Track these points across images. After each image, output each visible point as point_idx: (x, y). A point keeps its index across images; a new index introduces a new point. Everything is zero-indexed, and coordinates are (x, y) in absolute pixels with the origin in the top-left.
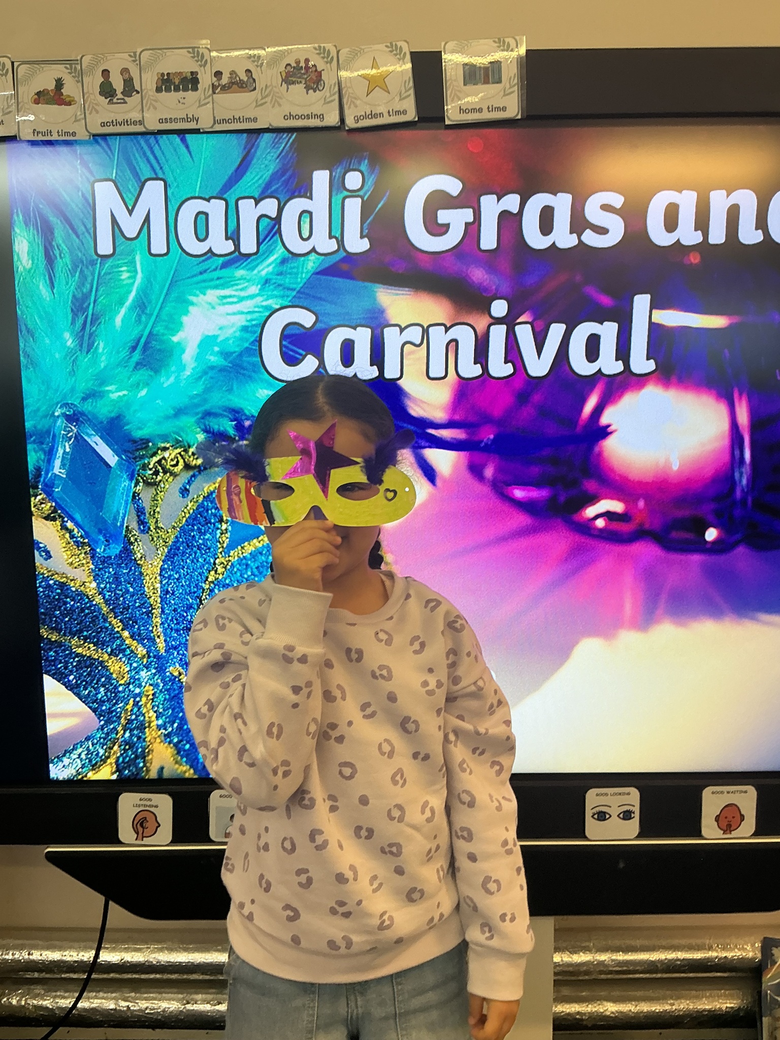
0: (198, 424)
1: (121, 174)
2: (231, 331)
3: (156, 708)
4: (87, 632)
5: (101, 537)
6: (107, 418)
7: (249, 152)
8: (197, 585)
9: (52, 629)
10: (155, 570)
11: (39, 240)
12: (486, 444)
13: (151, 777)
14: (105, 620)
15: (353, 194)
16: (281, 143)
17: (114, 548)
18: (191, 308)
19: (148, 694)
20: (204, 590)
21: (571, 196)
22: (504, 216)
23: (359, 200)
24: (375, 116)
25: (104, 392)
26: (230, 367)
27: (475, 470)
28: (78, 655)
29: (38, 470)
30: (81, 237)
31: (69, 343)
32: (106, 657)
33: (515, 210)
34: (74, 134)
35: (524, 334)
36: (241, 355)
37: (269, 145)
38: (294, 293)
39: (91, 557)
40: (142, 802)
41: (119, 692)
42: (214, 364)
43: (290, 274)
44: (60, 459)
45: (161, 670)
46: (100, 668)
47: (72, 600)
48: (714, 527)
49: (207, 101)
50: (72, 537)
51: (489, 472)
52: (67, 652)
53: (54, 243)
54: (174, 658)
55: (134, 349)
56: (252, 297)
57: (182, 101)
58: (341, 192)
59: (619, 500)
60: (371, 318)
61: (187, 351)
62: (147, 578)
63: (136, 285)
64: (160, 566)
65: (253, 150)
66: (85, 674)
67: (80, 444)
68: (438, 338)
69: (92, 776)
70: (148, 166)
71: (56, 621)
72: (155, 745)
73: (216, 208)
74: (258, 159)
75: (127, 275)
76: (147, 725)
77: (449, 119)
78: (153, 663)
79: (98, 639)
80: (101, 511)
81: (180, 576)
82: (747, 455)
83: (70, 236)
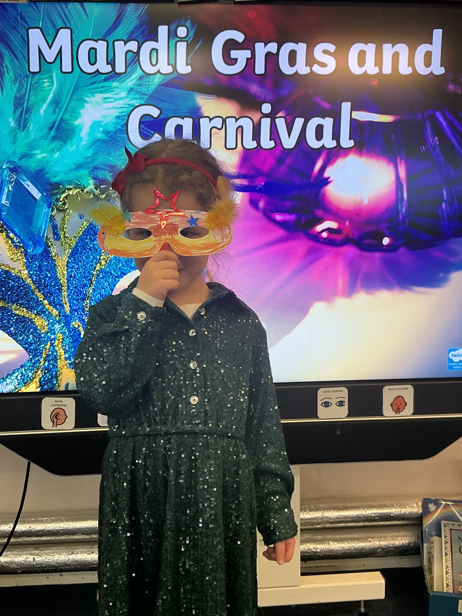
0: (90, 174)
1: (45, 25)
2: (109, 119)
3: (64, 347)
4: (22, 300)
5: (31, 243)
6: (35, 170)
7: (121, 13)
8: (89, 273)
10: (64, 263)
12: (260, 188)
13: (61, 390)
14: (33, 294)
16: (140, 9)
17: (38, 249)
18: (85, 104)
19: (59, 338)
20: (93, 275)
21: (306, 45)
22: (268, 55)
23: (185, 43)
25: (33, 154)
26: (109, 140)
27: (253, 203)
28: (16, 315)
30: (20, 61)
31: (13, 124)
32: (33, 316)
33: (275, 52)
35: (281, 123)
36: (115, 133)
37: (133, 10)
38: (147, 97)
39: (25, 255)
40: (57, 403)
41: (42, 337)
42: (101, 138)
43: (145, 85)
44: (6, 195)
45: (67, 324)
46: (30, 323)
47: (12, 281)
48: (388, 237)
50: (13, 242)
51: (261, 205)
52: (9, 313)
53: (4, 65)
54: (75, 316)
55: (51, 128)
56: (122, 98)
58: (175, 39)
59: (335, 221)
60: (192, 112)
61: (83, 130)
62: (59, 268)
63: (53, 90)
64: (67, 260)
65: (123, 13)
66: (20, 327)
67: (18, 185)
68: (232, 125)
69: (24, 390)
70: (61, 20)
71: (2, 294)
72: (63, 370)
73: (101, 46)
74: (126, 18)
75: (48, 84)
76: (58, 357)
78: (62, 320)
79: (29, 305)
80: (31, 227)
81: (79, 266)
82: (405, 195)
83: (13, 60)
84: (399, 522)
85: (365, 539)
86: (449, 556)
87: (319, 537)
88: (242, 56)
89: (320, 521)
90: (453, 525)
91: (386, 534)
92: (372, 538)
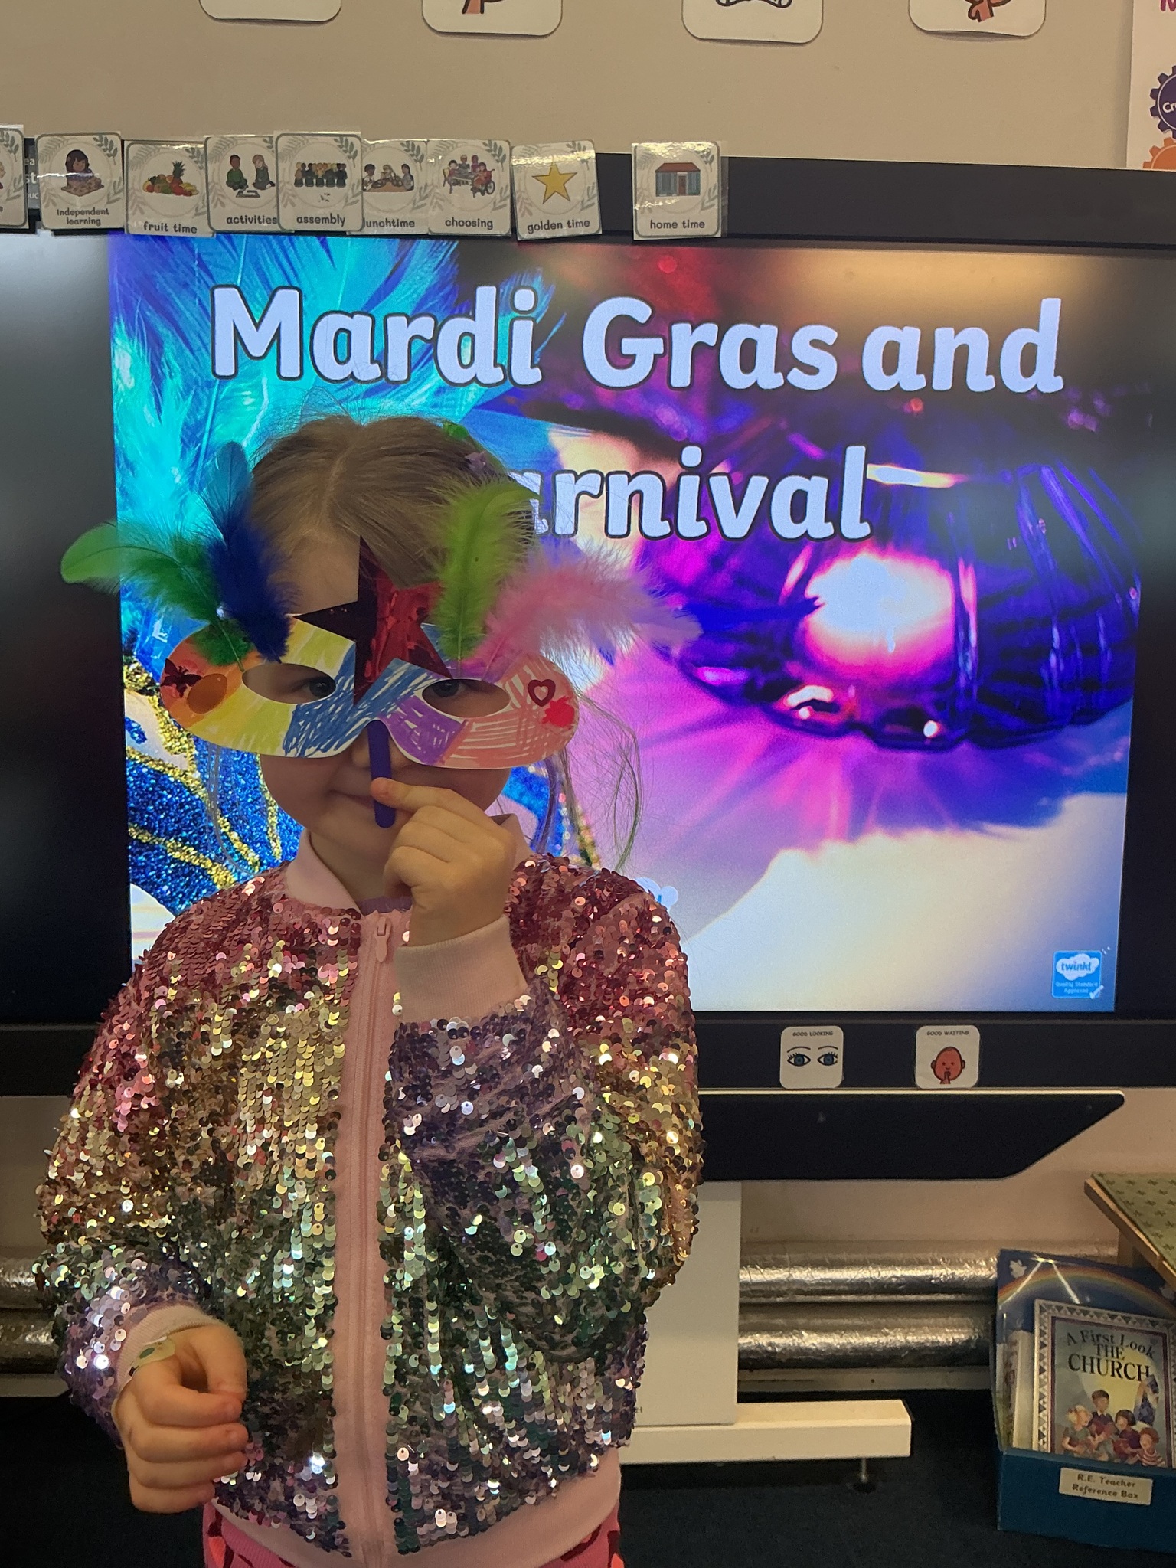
1: (248, 280)
4: (187, 832)
7: (402, 259)
9: (144, 828)
11: (144, 356)
14: (210, 819)
15: (524, 315)
16: (440, 252)
21: (776, 329)
22: (699, 349)
24: (553, 226)
27: (660, 649)
28: (174, 861)
29: (133, 633)
30: (196, 353)
31: (177, 480)
32: (209, 864)
33: (712, 343)
34: (194, 230)
35: (720, 487)
37: (425, 254)
43: (447, 406)
46: (201, 877)
47: (169, 793)
48: (935, 721)
49: (355, 199)
52: (161, 857)
53: (163, 359)
57: (325, 197)
58: (509, 313)
59: (827, 686)
60: (542, 462)
63: (261, 412)
65: (406, 259)
66: (182, 884)
68: (620, 488)
70: (280, 272)
71: (148, 818)
73: (360, 327)
74: (413, 270)
75: (252, 400)
77: (638, 233)
79: (200, 842)
82: (973, 637)
83: (183, 351)
84: (948, 1297)
85: (876, 1329)
86: (1048, 1374)
87: (780, 1321)
88: (644, 350)
89: (784, 1288)
90: (1059, 1308)
91: (919, 1321)
92: (891, 1328)
